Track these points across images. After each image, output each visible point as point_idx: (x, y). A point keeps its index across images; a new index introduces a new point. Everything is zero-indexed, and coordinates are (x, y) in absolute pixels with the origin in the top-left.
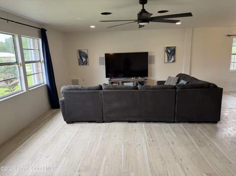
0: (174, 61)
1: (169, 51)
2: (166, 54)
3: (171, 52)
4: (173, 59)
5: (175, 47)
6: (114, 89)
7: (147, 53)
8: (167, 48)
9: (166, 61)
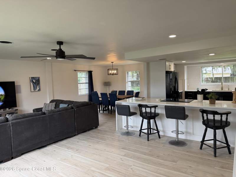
0: (39, 90)
1: (34, 81)
2: (32, 84)
3: (36, 82)
4: (38, 88)
5: (39, 77)
6: (24, 118)
7: (14, 82)
8: (32, 78)
9: (32, 90)
